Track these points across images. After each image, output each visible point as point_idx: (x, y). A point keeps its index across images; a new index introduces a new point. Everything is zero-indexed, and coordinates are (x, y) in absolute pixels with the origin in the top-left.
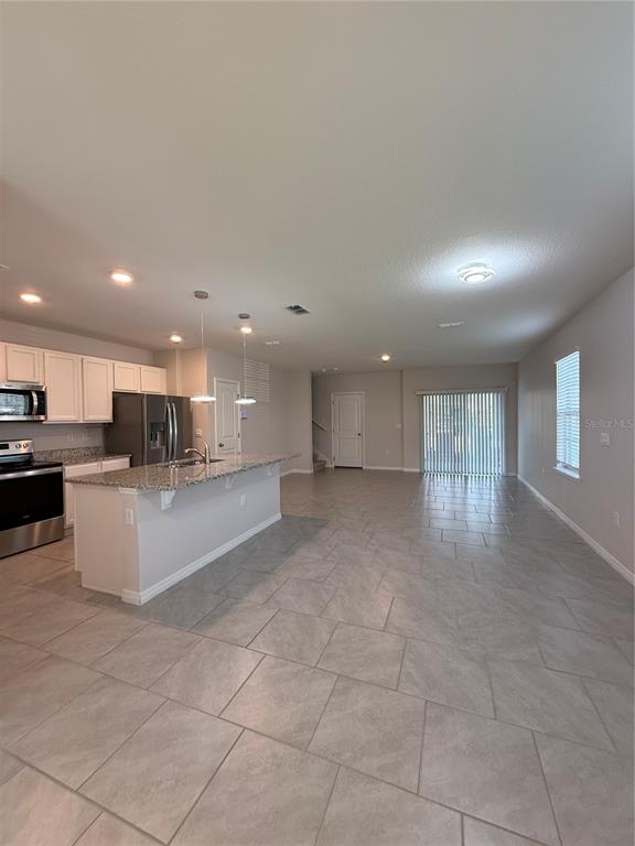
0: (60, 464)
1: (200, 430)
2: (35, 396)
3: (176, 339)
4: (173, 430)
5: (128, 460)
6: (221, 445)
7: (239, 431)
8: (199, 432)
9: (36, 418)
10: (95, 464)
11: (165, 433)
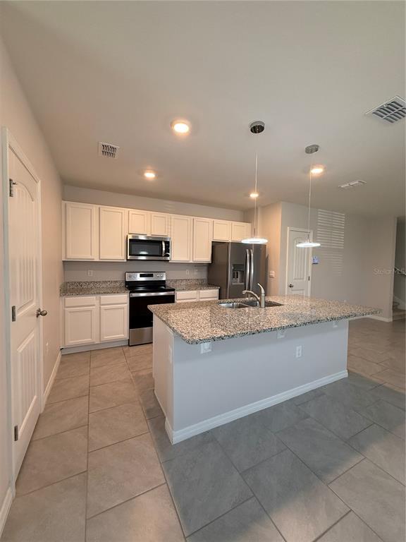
0: (173, 290)
1: (273, 272)
2: (164, 244)
3: (254, 196)
4: (250, 270)
5: (218, 290)
6: (291, 286)
7: (310, 275)
8: (272, 273)
9: (164, 258)
10: (195, 292)
11: (244, 273)
